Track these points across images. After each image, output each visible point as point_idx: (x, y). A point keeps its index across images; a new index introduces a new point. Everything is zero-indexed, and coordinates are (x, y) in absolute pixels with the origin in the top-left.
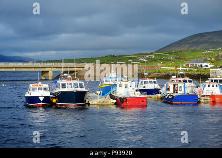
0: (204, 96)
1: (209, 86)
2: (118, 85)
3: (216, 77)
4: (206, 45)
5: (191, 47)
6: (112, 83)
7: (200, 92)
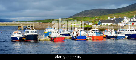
0: (89, 37)
1: (91, 32)
2: (52, 32)
3: (94, 29)
4: (90, 15)
5: (84, 16)
6: (49, 31)
7: (87, 35)
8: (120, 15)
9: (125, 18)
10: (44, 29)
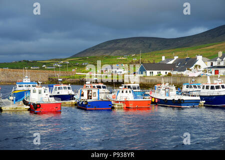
0: (118, 102)
1: (123, 92)
2: (32, 91)
3: (130, 83)
4: (120, 51)
5: (105, 53)
6: (25, 88)
7: (114, 98)
8: (187, 53)
9: (200, 58)
10: (14, 84)
